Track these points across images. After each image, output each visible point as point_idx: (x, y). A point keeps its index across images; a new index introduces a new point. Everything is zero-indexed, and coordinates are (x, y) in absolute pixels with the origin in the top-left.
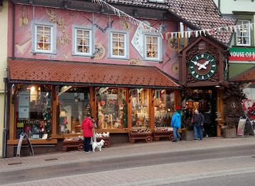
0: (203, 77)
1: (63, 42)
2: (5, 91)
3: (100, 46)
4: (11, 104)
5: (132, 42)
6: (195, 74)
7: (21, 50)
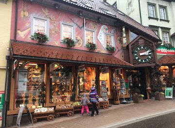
0: (144, 61)
1: (54, 32)
2: (7, 67)
3: (79, 38)
4: (12, 79)
5: (98, 38)
6: (139, 59)
7: (22, 35)
